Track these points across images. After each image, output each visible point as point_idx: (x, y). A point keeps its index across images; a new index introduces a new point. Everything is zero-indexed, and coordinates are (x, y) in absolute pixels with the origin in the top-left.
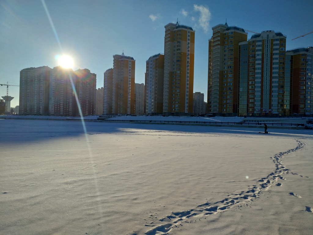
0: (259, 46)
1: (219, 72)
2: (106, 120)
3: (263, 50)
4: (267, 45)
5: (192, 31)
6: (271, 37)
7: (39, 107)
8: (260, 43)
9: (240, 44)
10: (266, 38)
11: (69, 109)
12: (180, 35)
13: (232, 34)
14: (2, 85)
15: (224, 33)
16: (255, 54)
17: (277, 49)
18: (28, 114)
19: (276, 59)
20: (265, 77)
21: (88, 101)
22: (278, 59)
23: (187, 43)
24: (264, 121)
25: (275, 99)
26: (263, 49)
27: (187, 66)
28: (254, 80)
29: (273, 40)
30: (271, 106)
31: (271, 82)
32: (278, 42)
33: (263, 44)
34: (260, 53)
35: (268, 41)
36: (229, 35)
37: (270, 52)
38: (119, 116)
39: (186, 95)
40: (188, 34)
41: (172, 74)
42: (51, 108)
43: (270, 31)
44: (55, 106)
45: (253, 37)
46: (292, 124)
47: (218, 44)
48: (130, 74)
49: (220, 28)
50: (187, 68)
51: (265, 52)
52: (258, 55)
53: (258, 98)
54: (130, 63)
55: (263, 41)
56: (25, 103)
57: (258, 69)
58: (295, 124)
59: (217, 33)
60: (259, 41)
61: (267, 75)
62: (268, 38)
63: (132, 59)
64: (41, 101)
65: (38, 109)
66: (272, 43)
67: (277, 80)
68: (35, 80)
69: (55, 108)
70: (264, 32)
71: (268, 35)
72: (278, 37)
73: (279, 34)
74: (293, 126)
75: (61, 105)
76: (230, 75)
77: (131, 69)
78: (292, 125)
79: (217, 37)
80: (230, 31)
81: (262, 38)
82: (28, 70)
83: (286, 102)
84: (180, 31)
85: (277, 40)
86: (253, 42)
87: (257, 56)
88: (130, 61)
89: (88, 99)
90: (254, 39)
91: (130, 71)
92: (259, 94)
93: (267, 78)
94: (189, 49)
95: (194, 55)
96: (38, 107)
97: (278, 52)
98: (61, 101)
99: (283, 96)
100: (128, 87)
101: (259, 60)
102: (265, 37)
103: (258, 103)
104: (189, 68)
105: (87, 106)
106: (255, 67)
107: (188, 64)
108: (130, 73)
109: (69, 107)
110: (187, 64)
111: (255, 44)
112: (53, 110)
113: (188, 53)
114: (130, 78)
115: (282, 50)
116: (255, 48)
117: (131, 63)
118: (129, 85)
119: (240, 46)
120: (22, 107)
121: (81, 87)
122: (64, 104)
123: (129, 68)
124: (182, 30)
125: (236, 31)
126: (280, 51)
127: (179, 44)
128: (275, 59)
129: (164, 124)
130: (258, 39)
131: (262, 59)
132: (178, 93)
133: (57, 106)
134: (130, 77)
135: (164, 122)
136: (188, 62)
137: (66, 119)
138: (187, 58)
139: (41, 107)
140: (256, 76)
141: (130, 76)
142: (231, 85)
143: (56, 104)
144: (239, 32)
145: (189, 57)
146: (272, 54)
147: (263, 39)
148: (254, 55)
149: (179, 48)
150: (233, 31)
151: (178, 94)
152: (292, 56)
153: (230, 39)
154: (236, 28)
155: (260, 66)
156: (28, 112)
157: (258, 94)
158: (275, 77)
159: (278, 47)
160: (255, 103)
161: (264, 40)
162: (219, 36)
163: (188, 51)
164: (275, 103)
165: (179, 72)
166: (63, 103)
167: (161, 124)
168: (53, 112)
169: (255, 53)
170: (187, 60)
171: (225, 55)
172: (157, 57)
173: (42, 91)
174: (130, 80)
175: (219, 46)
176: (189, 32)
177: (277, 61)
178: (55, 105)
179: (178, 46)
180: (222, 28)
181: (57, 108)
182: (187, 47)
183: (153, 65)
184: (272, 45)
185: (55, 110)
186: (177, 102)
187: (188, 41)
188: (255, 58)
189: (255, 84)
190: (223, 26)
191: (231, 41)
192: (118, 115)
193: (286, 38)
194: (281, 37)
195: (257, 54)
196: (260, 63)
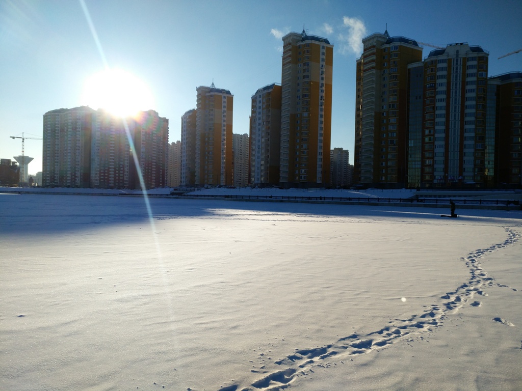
0: (442, 69)
1: (373, 114)
2: (184, 196)
3: (448, 77)
4: (457, 69)
5: (328, 45)
6: (462, 54)
7: (75, 174)
8: (445, 65)
9: (410, 66)
10: (455, 57)
11: (123, 177)
12: (308, 51)
13: (397, 49)
14: (14, 138)
15: (382, 48)
16: (435, 84)
17: (472, 75)
18: (57, 186)
19: (471, 91)
20: (453, 122)
21: (155, 164)
22: (474, 92)
23: (321, 66)
24: (449, 196)
25: (469, 159)
26: (449, 74)
27: (320, 104)
28: (434, 128)
29: (466, 60)
30: (462, 170)
31: (462, 130)
32: (475, 63)
33: (449, 66)
34: (444, 81)
35: (457, 61)
36: (391, 52)
37: (461, 80)
38: (207, 188)
39: (318, 153)
40: (322, 50)
41: (294, 118)
42: (95, 176)
43: (462, 44)
44: (100, 173)
45: (432, 54)
46: (497, 202)
47: (373, 68)
48: (225, 119)
49: (375, 40)
50: (320, 107)
51: (452, 80)
52: (441, 85)
53: (440, 158)
54: (224, 100)
55: (449, 61)
56: (53, 168)
57: (441, 108)
58: (502, 202)
59: (370, 48)
60: (442, 61)
61: (455, 119)
62: (457, 56)
63: (228, 92)
64: (78, 165)
65: (73, 177)
66: (464, 65)
67: (473, 126)
68: (68, 128)
69: (100, 176)
70: (451, 45)
71: (457, 51)
72: (475, 55)
73: (477, 49)
74: (500, 205)
75: (110, 170)
76: (393, 120)
77: (226, 109)
78: (497, 204)
79: (370, 55)
80: (392, 45)
81: (448, 56)
82: (57, 114)
83: (489, 164)
84: (308, 45)
85: (473, 59)
86: (432, 63)
87: (439, 86)
88: (225, 97)
89: (155, 161)
90: (434, 58)
91: (225, 114)
92: (442, 150)
93: (455, 123)
94: (324, 76)
95: (331, 86)
96: (73, 174)
97: (474, 79)
98: (110, 163)
99: (483, 154)
100: (222, 140)
101: (441, 92)
102: (452, 53)
103: (440, 167)
104: (323, 107)
105: (153, 172)
106: (435, 105)
107: (322, 101)
108: (224, 116)
109: (123, 173)
110: (320, 101)
111: (436, 66)
112: (98, 178)
113: (321, 82)
114: (224, 126)
115: (482, 76)
116: (436, 74)
117: (226, 100)
118: (222, 137)
119: (409, 70)
120: (48, 174)
121: (143, 141)
122: (115, 168)
123: (223, 109)
124: (312, 44)
125: (402, 45)
126: (478, 78)
127: (306, 67)
128: (469, 92)
129: (282, 201)
130: (441, 57)
131: (448, 92)
132: (305, 149)
133: (104, 173)
134: (225, 123)
135: (281, 199)
136: (322, 97)
137: (120, 194)
138: (320, 91)
139: (78, 174)
140: (437, 120)
141: (224, 121)
142: (395, 135)
143: (103, 168)
144: (409, 46)
145: (324, 88)
146: (464, 83)
147: (449, 58)
148: (433, 85)
149: (306, 74)
150: (398, 44)
151: (306, 151)
152: (498, 86)
153: (393, 59)
154: (402, 40)
155: (444, 104)
156: (57, 183)
157: (440, 151)
158: (470, 123)
159: (474, 71)
160: (436, 166)
161: (451, 59)
162: (373, 54)
163: (322, 79)
164: (469, 166)
165: (307, 115)
166: (113, 167)
167: (277, 201)
168: (98, 182)
169: (435, 82)
170: (321, 94)
171: (384, 86)
172: (270, 90)
173: (79, 147)
174: (225, 128)
175: (374, 71)
176: (323, 47)
177: (473, 95)
178: (100, 171)
179: (304, 71)
180: (380, 39)
181: (104, 176)
182: (321, 73)
183: (263, 103)
184: (465, 67)
185: (100, 179)
186: (304, 165)
187: (321, 63)
188: (435, 89)
189: (434, 134)
190: (380, 37)
191: (394, 61)
192: (206, 186)
193: (488, 55)
194: (481, 55)
195: (439, 84)
196: (444, 99)
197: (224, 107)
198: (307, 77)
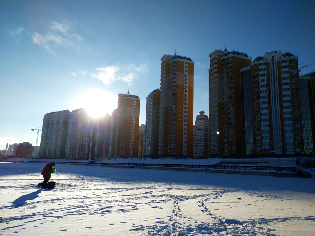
0: (263, 70)
1: (217, 104)
3: (268, 75)
4: (274, 69)
5: (190, 62)
6: (277, 58)
7: (56, 150)
8: (264, 67)
9: (242, 70)
10: (272, 61)
11: (84, 152)
12: (175, 66)
13: (231, 59)
14: (33, 130)
15: (222, 59)
16: (258, 80)
17: (285, 73)
18: (47, 158)
19: (286, 84)
20: (274, 107)
22: (288, 84)
23: (185, 75)
25: (289, 135)
26: (268, 73)
27: (184, 100)
28: (260, 112)
29: (279, 62)
30: (284, 144)
31: (282, 113)
32: (287, 64)
33: (268, 67)
34: (265, 78)
35: (273, 63)
36: (228, 61)
37: (277, 77)
39: (183, 133)
40: (185, 65)
41: (167, 109)
42: (67, 150)
43: (276, 52)
44: (70, 150)
45: (254, 61)
47: (216, 72)
48: (134, 113)
49: (216, 54)
50: (184, 102)
51: (270, 77)
52: (263, 80)
53: (266, 135)
54: (133, 101)
55: (267, 64)
56: (45, 147)
57: (264, 97)
59: (214, 59)
60: (262, 64)
61: (275, 105)
62: (273, 60)
63: (137, 97)
64: (58, 145)
65: (55, 152)
66: (279, 66)
67: (290, 110)
68: (55, 123)
69: (70, 151)
70: (268, 53)
71: (273, 57)
72: (286, 58)
73: (289, 55)
75: (76, 148)
76: (231, 107)
77: (135, 107)
79: (213, 64)
80: (228, 56)
81: (266, 60)
82: (50, 115)
84: (175, 62)
85: (285, 61)
86: (255, 66)
87: (261, 81)
88: (134, 100)
89: (105, 142)
90: (256, 63)
91: (134, 110)
92: (267, 129)
93: (276, 108)
94: (187, 81)
95: (193, 87)
97: (287, 75)
98: (77, 144)
99: (302, 131)
100: (132, 127)
101: (263, 86)
102: (269, 59)
103: (266, 141)
104: (187, 102)
106: (259, 95)
107: (185, 98)
108: (134, 112)
109: (84, 150)
110: (184, 98)
111: (258, 68)
112: (69, 153)
113: (185, 85)
114: (134, 118)
115: (294, 73)
116: (258, 73)
117: (135, 102)
118: (132, 125)
119: (242, 72)
120: (42, 150)
121: (98, 130)
122: (79, 147)
123: (133, 107)
124: (178, 61)
125: (235, 56)
126: (290, 75)
127: (174, 76)
128: (284, 85)
130: (261, 62)
131: (268, 86)
132: (174, 130)
133: (73, 150)
134: (134, 116)
136: (185, 95)
138: (184, 91)
139: (58, 150)
140: (262, 106)
141: (134, 115)
142: (233, 119)
143: (72, 147)
144: (240, 57)
145: (187, 89)
146: (280, 79)
147: (267, 62)
148: (257, 81)
149: (174, 80)
150: (232, 55)
151: (174, 132)
152: (309, 81)
153: (229, 65)
154: (235, 53)
155: (266, 94)
156: (46, 156)
157: (265, 129)
158: (287, 107)
159: (287, 70)
160: (263, 141)
161: (269, 62)
162: (216, 63)
163: (186, 83)
164: (290, 141)
165: (175, 107)
166: (78, 146)
168: (69, 155)
169: (259, 78)
170: (185, 93)
171: (224, 84)
172: (155, 93)
173: (60, 134)
174: (134, 119)
175: (216, 75)
176: (186, 63)
177: (288, 86)
178: (70, 148)
179: (174, 78)
180: (220, 53)
181: (73, 152)
182: (184, 79)
183: (151, 102)
184: (280, 67)
185: (70, 153)
186: (173, 142)
187: (185, 73)
188: (259, 84)
189: (260, 116)
190: (222, 52)
191: (230, 67)
193: (297, 58)
194: (291, 58)
195: (261, 80)
196: (265, 91)
197: (134, 106)
198: (175, 82)
